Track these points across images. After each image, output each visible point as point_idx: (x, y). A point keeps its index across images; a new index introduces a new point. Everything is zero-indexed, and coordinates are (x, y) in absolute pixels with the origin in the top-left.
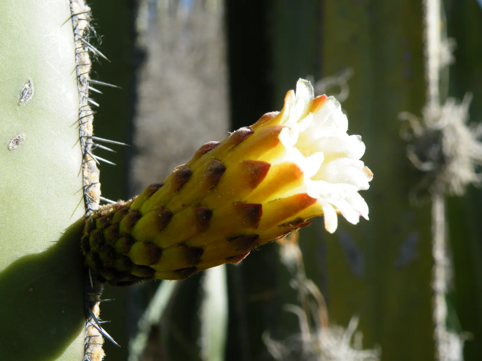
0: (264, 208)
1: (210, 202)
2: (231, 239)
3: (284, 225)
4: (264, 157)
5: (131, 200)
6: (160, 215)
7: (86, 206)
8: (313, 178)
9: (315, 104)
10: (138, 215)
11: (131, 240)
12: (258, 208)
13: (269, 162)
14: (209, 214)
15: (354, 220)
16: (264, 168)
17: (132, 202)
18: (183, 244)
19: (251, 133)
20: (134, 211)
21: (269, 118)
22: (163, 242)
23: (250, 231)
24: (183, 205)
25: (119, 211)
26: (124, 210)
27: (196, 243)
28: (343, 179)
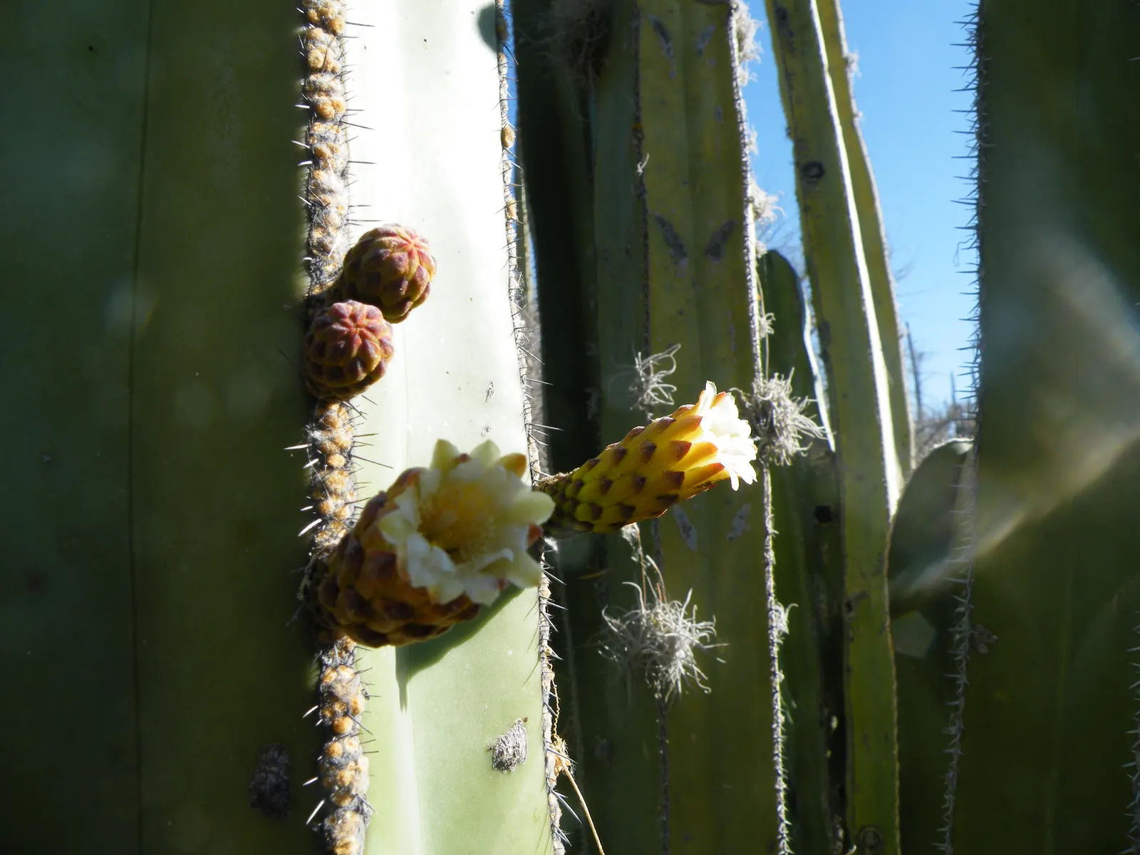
0: (685, 474)
1: (644, 472)
2: (659, 498)
3: (698, 487)
4: (686, 438)
5: (571, 473)
6: (603, 483)
7: (532, 478)
8: (723, 452)
9: (717, 399)
10: (580, 484)
11: (576, 503)
12: (682, 474)
13: (690, 441)
14: (643, 480)
15: (750, 482)
16: (687, 446)
17: (572, 474)
18: (620, 504)
19: (674, 420)
20: (577, 480)
21: (686, 409)
22: (604, 503)
23: (673, 492)
24: (622, 475)
25: (563, 482)
26: (568, 480)
27: (629, 502)
28: (738, 453)
